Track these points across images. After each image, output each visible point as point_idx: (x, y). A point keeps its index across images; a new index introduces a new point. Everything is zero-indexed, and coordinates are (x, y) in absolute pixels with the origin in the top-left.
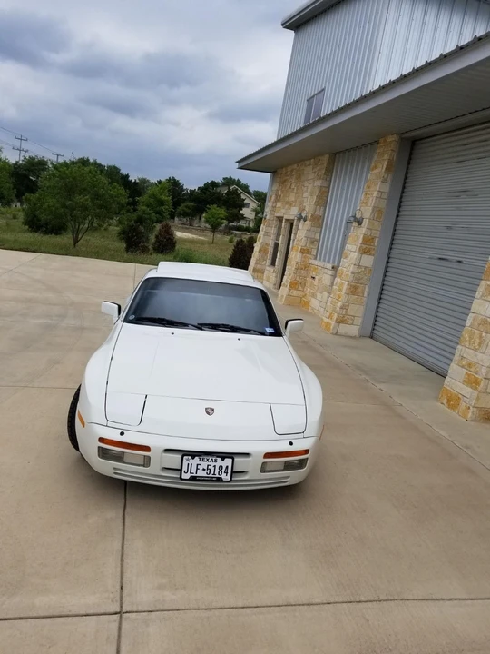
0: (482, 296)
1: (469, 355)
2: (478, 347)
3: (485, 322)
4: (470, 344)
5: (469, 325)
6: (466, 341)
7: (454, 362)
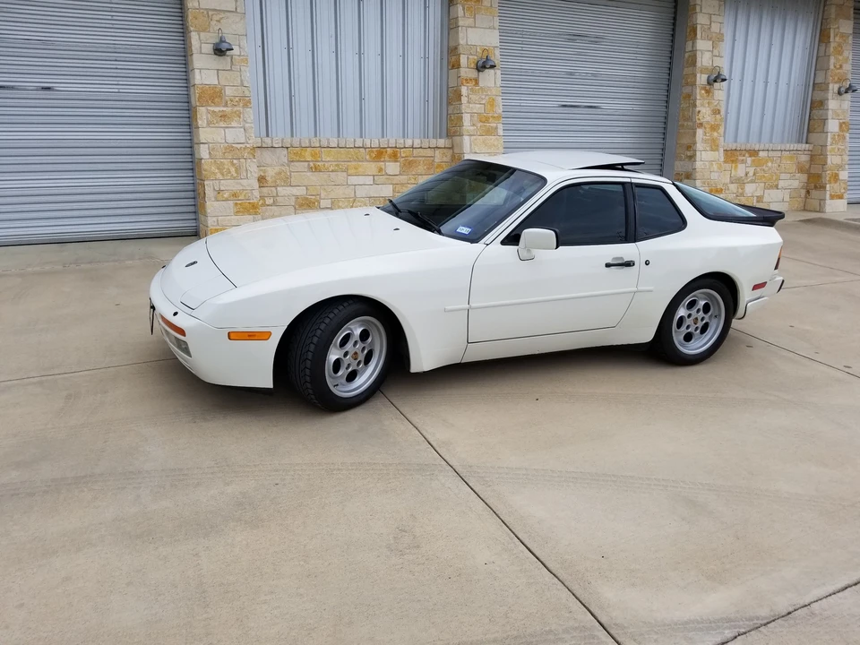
0: (209, 123)
1: (229, 185)
2: (235, 175)
3: (230, 148)
4: (223, 175)
5: (208, 156)
6: (215, 174)
7: (210, 200)
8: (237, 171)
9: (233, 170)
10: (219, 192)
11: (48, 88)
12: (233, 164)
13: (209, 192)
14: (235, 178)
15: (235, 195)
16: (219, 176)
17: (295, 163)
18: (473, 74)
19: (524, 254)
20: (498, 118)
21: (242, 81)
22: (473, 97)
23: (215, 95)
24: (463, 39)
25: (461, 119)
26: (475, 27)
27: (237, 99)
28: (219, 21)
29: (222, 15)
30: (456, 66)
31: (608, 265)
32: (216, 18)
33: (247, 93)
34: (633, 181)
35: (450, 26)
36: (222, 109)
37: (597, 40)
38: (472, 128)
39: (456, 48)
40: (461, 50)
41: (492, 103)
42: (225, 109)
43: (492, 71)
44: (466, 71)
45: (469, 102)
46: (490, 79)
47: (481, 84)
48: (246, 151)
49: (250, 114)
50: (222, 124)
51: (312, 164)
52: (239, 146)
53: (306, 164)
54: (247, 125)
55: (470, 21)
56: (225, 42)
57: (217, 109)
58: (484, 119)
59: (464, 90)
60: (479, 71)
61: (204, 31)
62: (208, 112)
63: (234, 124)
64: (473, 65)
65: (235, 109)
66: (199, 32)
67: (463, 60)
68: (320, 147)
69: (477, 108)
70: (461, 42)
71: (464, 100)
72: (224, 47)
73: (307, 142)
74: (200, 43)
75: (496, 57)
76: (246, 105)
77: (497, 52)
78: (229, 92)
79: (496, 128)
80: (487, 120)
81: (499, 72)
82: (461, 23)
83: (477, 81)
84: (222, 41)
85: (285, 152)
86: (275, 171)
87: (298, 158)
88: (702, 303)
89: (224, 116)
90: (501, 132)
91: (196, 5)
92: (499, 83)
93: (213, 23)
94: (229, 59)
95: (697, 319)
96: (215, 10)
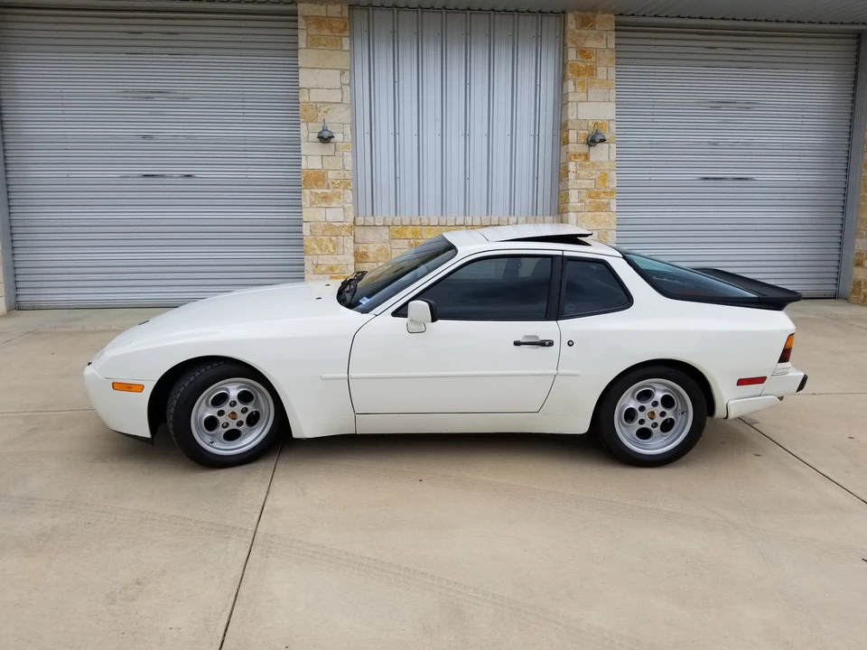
0: (312, 204)
1: (326, 260)
2: (332, 251)
3: (329, 226)
4: (321, 250)
5: (309, 234)
6: (314, 249)
7: (308, 273)
8: (334, 248)
9: (331, 246)
10: (317, 266)
11: (189, 176)
12: (331, 241)
13: (308, 266)
14: (332, 254)
15: (331, 269)
16: (318, 251)
17: (397, 241)
18: (584, 149)
19: (413, 327)
20: (611, 193)
21: (344, 165)
22: (582, 173)
23: (318, 178)
24: (573, 114)
25: (567, 195)
26: (587, 101)
27: (338, 181)
28: (326, 112)
29: (329, 106)
30: (566, 142)
31: (517, 344)
32: (323, 109)
33: (348, 176)
34: (566, 254)
35: (562, 102)
36: (323, 191)
37: (748, 106)
38: (579, 204)
39: (567, 124)
40: (570, 126)
41: (604, 178)
42: (327, 191)
43: (604, 146)
44: (576, 146)
45: (577, 178)
46: (601, 153)
47: (592, 159)
48: (344, 229)
49: (349, 195)
50: (323, 205)
51: (412, 242)
52: (337, 224)
53: (407, 241)
54: (346, 205)
55: (582, 96)
56: (327, 130)
57: (319, 191)
58: (593, 195)
59: (572, 166)
60: (590, 146)
61: (312, 121)
62: (312, 193)
63: (334, 204)
64: (582, 140)
65: (336, 190)
66: (307, 123)
67: (572, 135)
68: (421, 225)
69: (587, 184)
70: (570, 117)
71: (572, 176)
72: (326, 134)
73: (408, 220)
74: (308, 132)
75: (611, 132)
76: (345, 188)
77: (613, 125)
78: (331, 175)
79: (608, 204)
80: (598, 195)
81: (614, 146)
82: (570, 99)
83: (587, 157)
84: (325, 129)
85: (387, 230)
86: (376, 248)
87: (398, 236)
88: (658, 396)
89: (325, 198)
90: (614, 208)
91: (307, 99)
92: (613, 156)
93: (320, 114)
94: (333, 146)
95: (653, 413)
96: (322, 102)
